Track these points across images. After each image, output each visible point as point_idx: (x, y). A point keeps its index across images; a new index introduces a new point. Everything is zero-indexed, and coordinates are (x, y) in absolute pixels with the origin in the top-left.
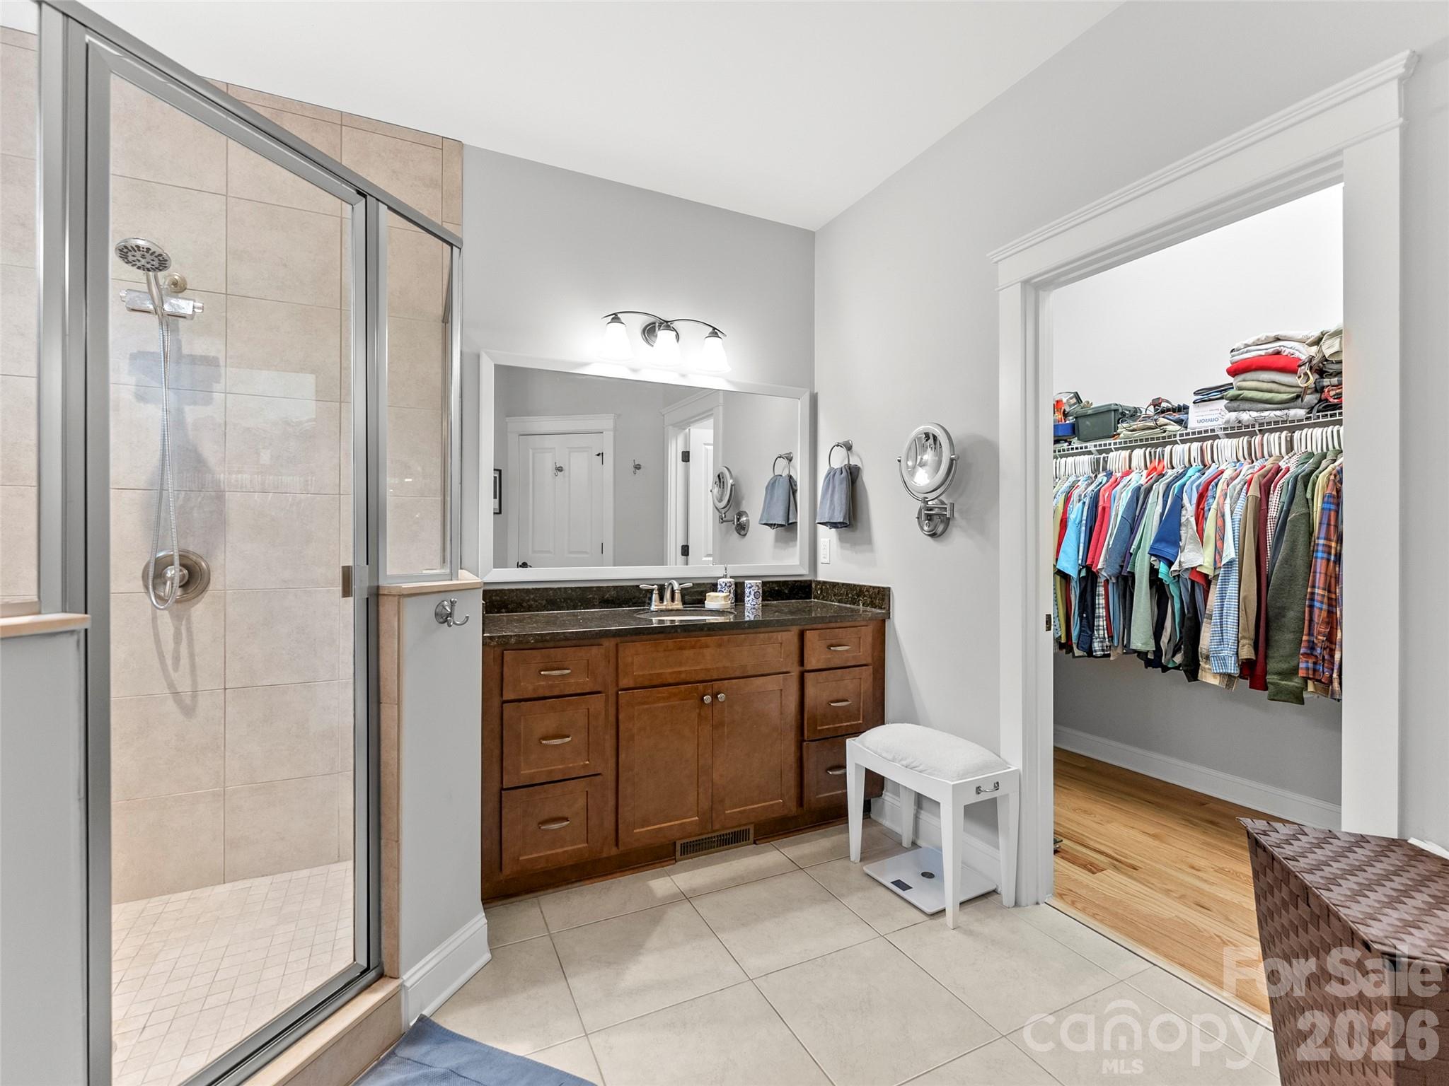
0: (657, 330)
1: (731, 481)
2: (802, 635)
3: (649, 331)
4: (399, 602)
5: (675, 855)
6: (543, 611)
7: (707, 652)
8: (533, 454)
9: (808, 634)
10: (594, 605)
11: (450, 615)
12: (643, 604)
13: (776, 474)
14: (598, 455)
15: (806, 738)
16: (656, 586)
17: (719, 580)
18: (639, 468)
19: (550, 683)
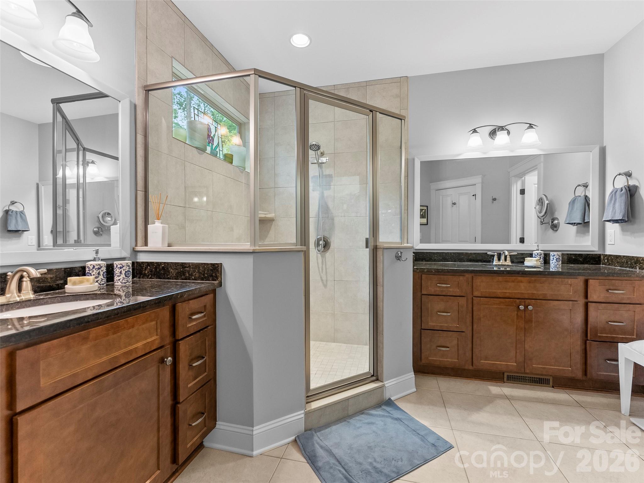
0: (497, 132)
1: (546, 202)
2: (586, 282)
3: (493, 134)
4: (383, 251)
5: (504, 379)
6: (441, 262)
7: (522, 284)
8: (442, 198)
9: (591, 282)
10: (464, 261)
11: (400, 257)
12: (489, 261)
13: (576, 196)
14: (473, 195)
15: (589, 338)
16: (496, 253)
17: (534, 252)
18: (495, 200)
19: (441, 289)
